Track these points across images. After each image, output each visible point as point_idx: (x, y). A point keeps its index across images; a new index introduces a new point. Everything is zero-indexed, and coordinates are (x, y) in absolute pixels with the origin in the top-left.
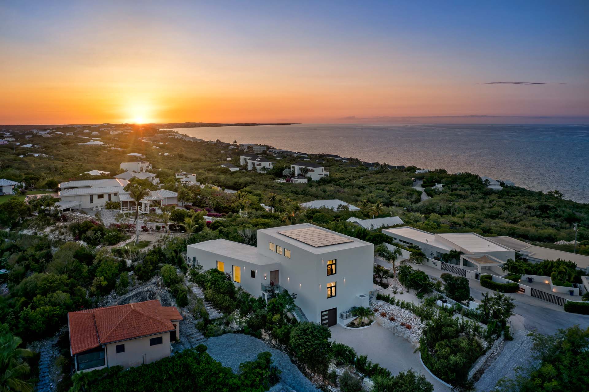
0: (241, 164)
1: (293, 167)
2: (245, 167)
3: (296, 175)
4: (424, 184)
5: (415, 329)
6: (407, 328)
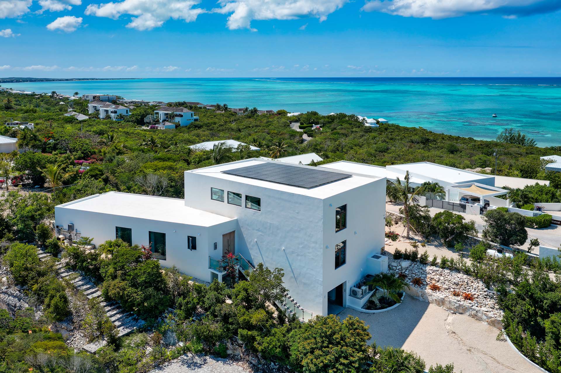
0: (90, 113)
1: (157, 113)
2: (96, 115)
3: (161, 121)
4: (302, 126)
5: (481, 299)
6: (468, 297)
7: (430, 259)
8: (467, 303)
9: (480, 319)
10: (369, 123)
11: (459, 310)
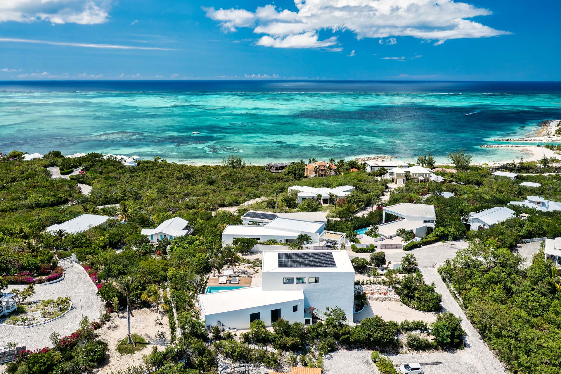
4: (63, 172)
5: (389, 293)
6: (385, 294)
7: (365, 282)
8: (385, 296)
9: (392, 301)
10: (128, 162)
11: (384, 300)
